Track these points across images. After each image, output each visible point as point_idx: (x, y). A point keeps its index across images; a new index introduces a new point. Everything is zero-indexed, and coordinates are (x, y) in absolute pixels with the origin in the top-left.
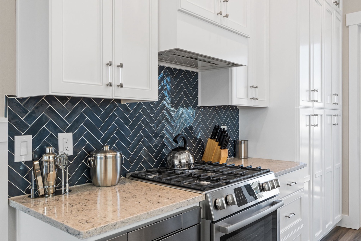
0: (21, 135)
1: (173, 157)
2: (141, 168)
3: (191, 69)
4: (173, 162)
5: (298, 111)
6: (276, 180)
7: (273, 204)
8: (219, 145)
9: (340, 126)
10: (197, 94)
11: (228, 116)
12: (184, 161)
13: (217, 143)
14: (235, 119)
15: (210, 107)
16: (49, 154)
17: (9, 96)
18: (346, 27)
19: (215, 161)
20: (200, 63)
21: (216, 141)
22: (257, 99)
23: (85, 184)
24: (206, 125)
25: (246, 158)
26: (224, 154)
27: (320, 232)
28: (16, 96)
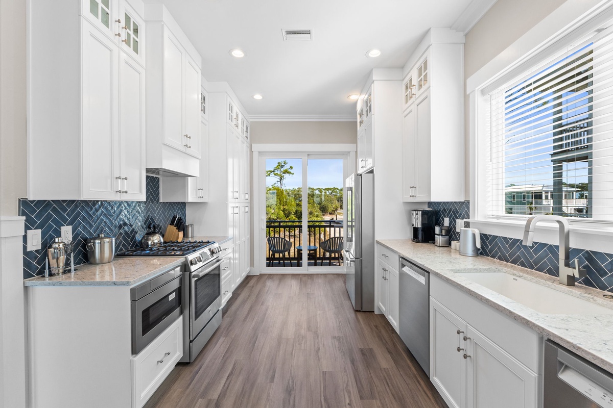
0: (32, 229)
1: (148, 239)
2: (121, 250)
3: (155, 176)
4: (147, 243)
5: (227, 205)
6: (220, 247)
7: (218, 261)
8: (177, 229)
9: (249, 212)
10: (159, 193)
11: (179, 208)
12: (156, 241)
13: (176, 228)
14: (183, 210)
15: (167, 203)
16: (59, 243)
17: (22, 199)
18: (251, 152)
19: (174, 240)
20: (161, 173)
21: (175, 226)
22: (202, 197)
23: (81, 265)
24: (165, 215)
25: (192, 237)
26: (181, 234)
27: (239, 279)
28: (27, 199)
